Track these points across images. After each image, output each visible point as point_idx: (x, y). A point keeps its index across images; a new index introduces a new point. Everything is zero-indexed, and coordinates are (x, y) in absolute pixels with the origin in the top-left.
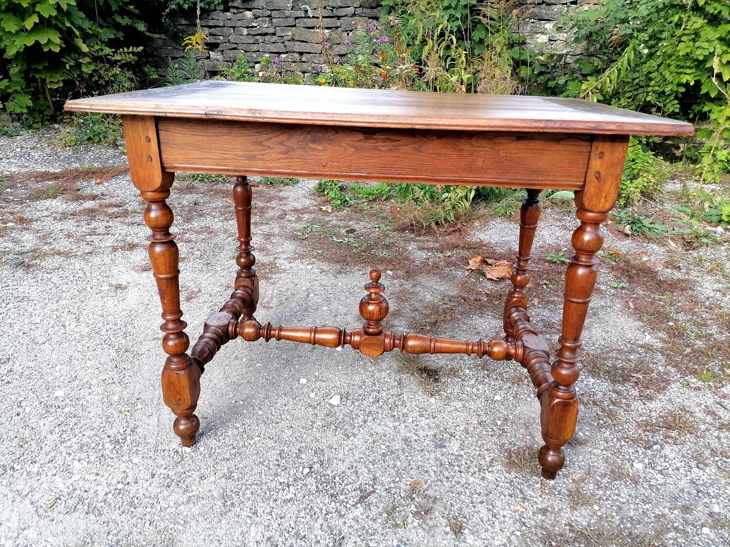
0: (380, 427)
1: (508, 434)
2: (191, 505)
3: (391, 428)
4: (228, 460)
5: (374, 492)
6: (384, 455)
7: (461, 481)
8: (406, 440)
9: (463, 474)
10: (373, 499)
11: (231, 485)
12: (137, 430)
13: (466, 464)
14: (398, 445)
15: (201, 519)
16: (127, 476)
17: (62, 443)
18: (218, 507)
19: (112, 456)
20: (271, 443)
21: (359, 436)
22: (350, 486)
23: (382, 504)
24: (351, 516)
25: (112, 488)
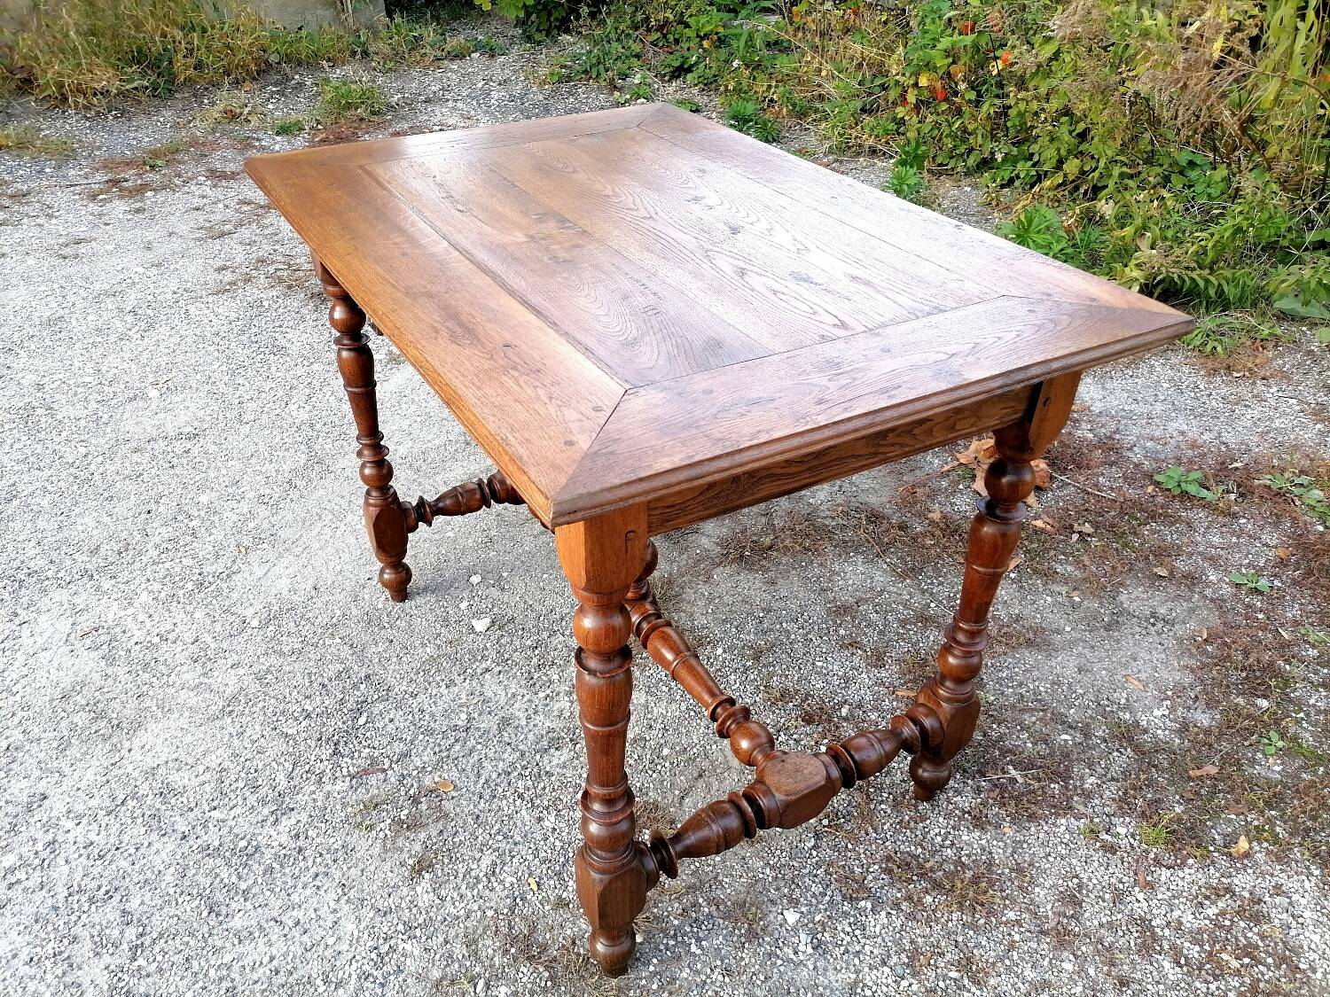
0: (494, 687)
1: (654, 775)
2: (192, 694)
3: (507, 695)
4: (281, 654)
5: (384, 771)
6: (455, 728)
7: (506, 809)
8: (505, 722)
9: (518, 802)
10: (373, 780)
11: (254, 687)
12: (234, 577)
13: (544, 788)
14: (489, 723)
15: (187, 714)
16: (173, 631)
17: (154, 563)
18: (214, 708)
19: (182, 600)
20: (346, 652)
21: (456, 689)
22: (368, 750)
23: (376, 792)
24: (328, 788)
25: (148, 639)
